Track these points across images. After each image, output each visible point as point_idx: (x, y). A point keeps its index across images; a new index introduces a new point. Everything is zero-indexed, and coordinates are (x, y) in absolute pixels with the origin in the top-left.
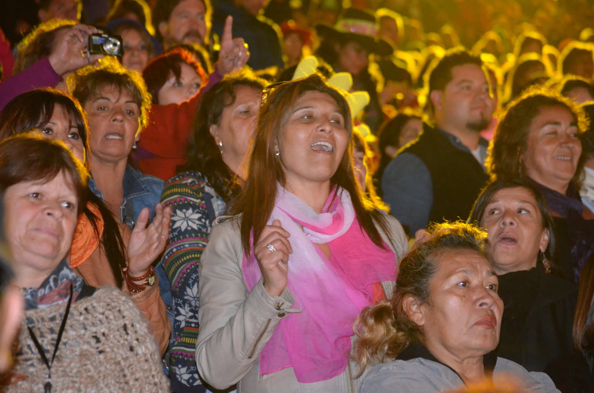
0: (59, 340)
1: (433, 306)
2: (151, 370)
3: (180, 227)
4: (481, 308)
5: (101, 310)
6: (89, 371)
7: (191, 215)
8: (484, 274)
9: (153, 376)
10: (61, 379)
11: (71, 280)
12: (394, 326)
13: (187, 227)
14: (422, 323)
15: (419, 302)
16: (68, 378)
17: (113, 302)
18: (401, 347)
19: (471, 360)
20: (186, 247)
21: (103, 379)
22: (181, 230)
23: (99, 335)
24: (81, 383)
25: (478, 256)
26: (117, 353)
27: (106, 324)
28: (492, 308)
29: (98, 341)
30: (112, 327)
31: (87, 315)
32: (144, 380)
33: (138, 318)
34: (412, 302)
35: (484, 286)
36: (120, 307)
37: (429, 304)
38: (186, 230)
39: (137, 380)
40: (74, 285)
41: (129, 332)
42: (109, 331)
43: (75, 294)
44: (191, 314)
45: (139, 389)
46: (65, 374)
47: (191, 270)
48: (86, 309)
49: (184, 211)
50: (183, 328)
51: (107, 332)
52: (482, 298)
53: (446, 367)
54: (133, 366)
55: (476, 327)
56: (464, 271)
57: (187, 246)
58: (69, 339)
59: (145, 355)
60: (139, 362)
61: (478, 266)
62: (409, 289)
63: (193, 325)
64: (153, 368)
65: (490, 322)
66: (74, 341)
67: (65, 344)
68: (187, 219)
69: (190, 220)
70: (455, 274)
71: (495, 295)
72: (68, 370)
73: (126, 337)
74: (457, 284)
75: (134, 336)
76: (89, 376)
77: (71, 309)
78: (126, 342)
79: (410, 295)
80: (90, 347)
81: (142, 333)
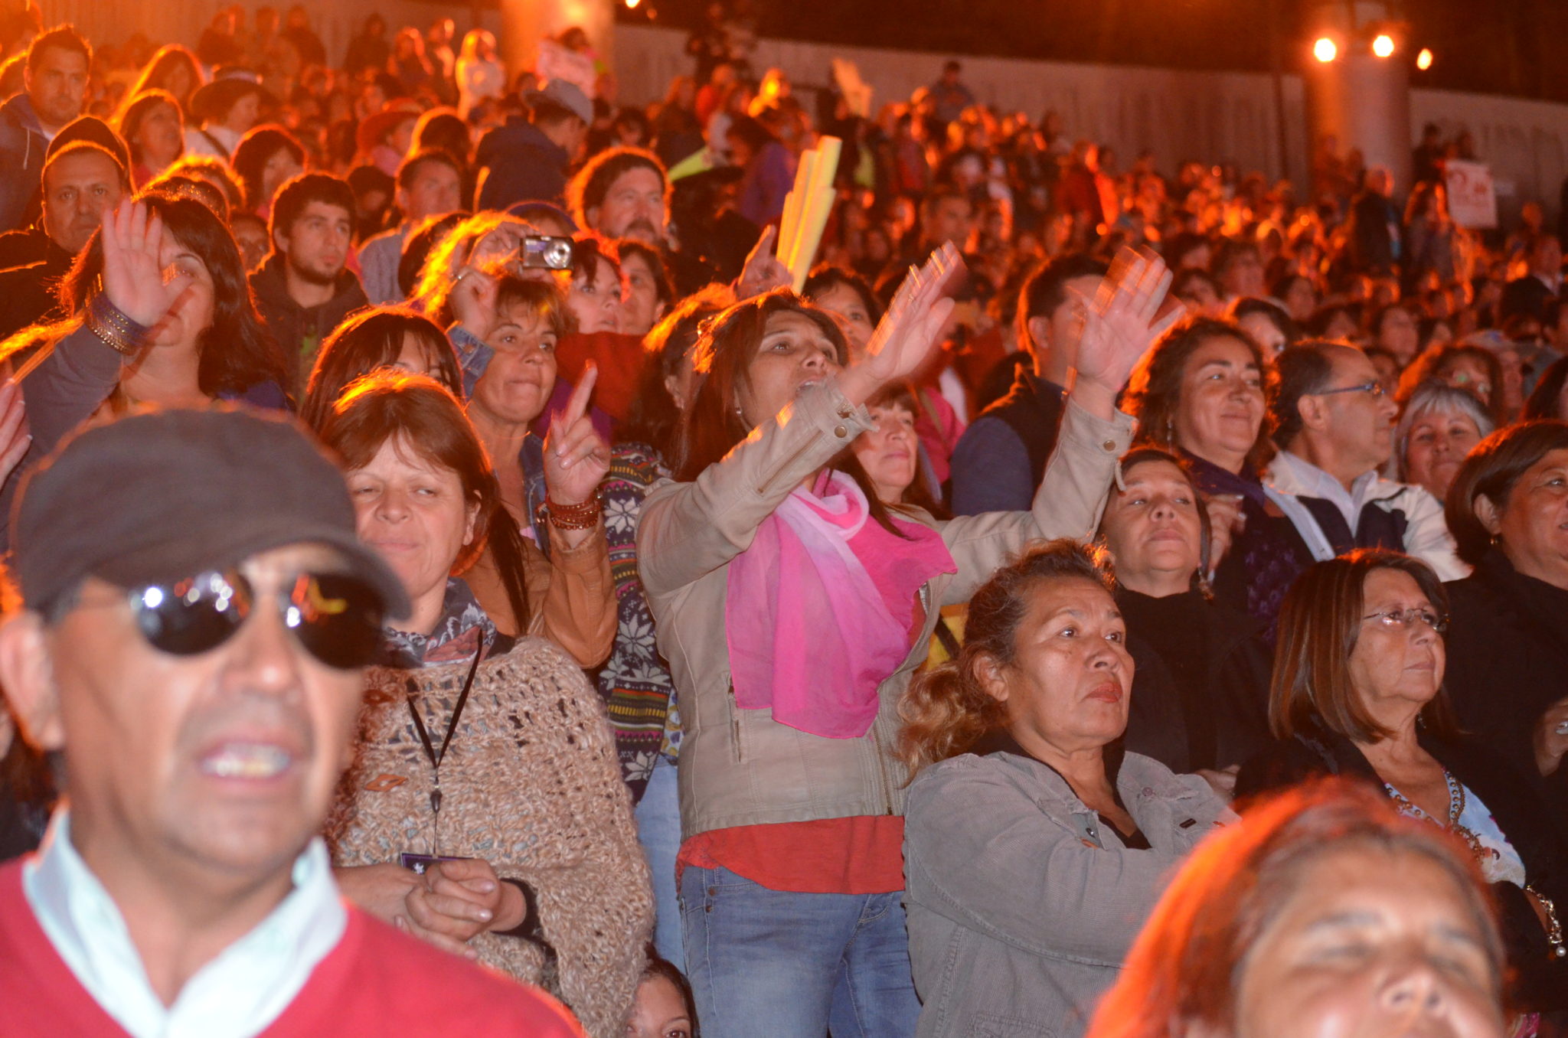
0: (455, 720)
1: (1021, 670)
2: (602, 774)
3: (614, 527)
4: (1097, 670)
5: (524, 677)
6: (503, 774)
7: (634, 508)
8: (1103, 615)
9: (605, 784)
10: (459, 786)
11: (479, 626)
12: (960, 704)
13: (626, 527)
14: (1005, 697)
15: (998, 664)
16: (469, 785)
17: (543, 664)
18: (973, 738)
19: (1082, 753)
20: (621, 558)
21: (525, 788)
22: (615, 531)
23: (520, 716)
24: (489, 793)
25: (1093, 588)
26: (549, 745)
27: (531, 699)
28: (1115, 670)
29: (518, 724)
30: (541, 704)
31: (501, 683)
32: (591, 790)
33: (583, 690)
34: (988, 664)
35: (1103, 636)
36: (553, 672)
37: (1014, 667)
38: (624, 532)
39: (579, 789)
40: (484, 632)
41: (568, 712)
42: (537, 709)
43: (486, 649)
44: (624, 668)
45: (582, 804)
46: (465, 778)
47: (628, 594)
48: (500, 673)
49: (622, 501)
50: (611, 691)
51: (532, 711)
52: (1099, 654)
53: (1042, 765)
54: (573, 768)
55: (1089, 701)
56: (1070, 612)
57: (624, 556)
58: (472, 721)
59: (592, 749)
60: (583, 761)
61: (1093, 604)
62: (982, 643)
63: (627, 686)
64: (606, 770)
65: (1112, 693)
66: (480, 723)
67: (465, 727)
68: (625, 514)
69: (630, 516)
70: (1054, 617)
71: (1120, 649)
72: (470, 771)
73: (562, 721)
74: (1059, 634)
75: (576, 719)
76: (502, 782)
77: (478, 673)
78: (562, 729)
79: (986, 652)
80: (504, 734)
81: (588, 715)
